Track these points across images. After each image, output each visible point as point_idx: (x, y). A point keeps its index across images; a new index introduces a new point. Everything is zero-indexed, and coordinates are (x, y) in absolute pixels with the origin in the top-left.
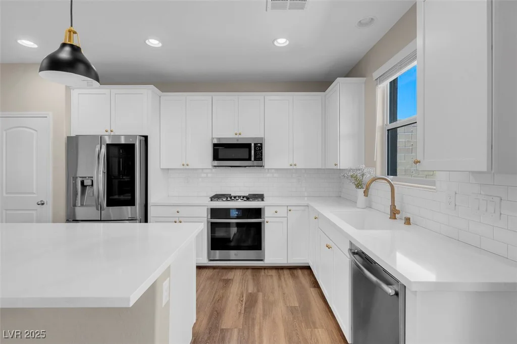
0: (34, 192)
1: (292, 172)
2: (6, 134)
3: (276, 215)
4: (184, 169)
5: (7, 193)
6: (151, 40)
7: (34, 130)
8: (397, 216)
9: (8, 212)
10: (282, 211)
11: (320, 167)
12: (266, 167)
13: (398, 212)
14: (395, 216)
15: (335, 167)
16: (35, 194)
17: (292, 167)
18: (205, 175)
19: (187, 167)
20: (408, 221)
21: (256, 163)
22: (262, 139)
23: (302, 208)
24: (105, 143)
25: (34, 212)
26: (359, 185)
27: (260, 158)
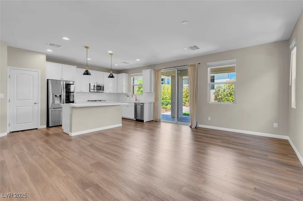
0: (32, 99)
1: (110, 94)
2: (17, 76)
4: (81, 92)
9: (18, 107)
12: (104, 92)
15: (122, 93)
16: (31, 100)
18: (88, 94)
22: (104, 84)
24: (64, 83)
25: (32, 107)
26: (128, 96)
27: (103, 90)
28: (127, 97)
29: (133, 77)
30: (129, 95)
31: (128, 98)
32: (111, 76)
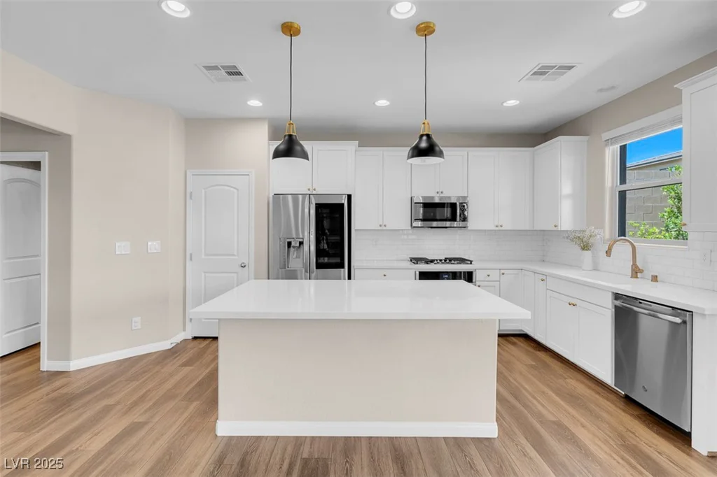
0: (235, 253)
1: (498, 234)
2: (205, 192)
3: (488, 279)
4: (381, 230)
5: (206, 255)
6: (379, 102)
7: (235, 188)
8: (639, 275)
9: (207, 275)
10: (495, 275)
11: (528, 229)
12: (469, 228)
13: (642, 271)
14: (637, 275)
15: (555, 229)
16: (234, 255)
17: (497, 229)
18: (405, 237)
19: (384, 228)
20: (655, 278)
21: (461, 224)
22: (465, 198)
23: (516, 272)
24: (314, 202)
25: (235, 275)
26: (586, 247)
27: (464, 219)
28: (577, 249)
29: (617, 147)
30: (591, 241)
31: (588, 254)
32: (424, 145)
